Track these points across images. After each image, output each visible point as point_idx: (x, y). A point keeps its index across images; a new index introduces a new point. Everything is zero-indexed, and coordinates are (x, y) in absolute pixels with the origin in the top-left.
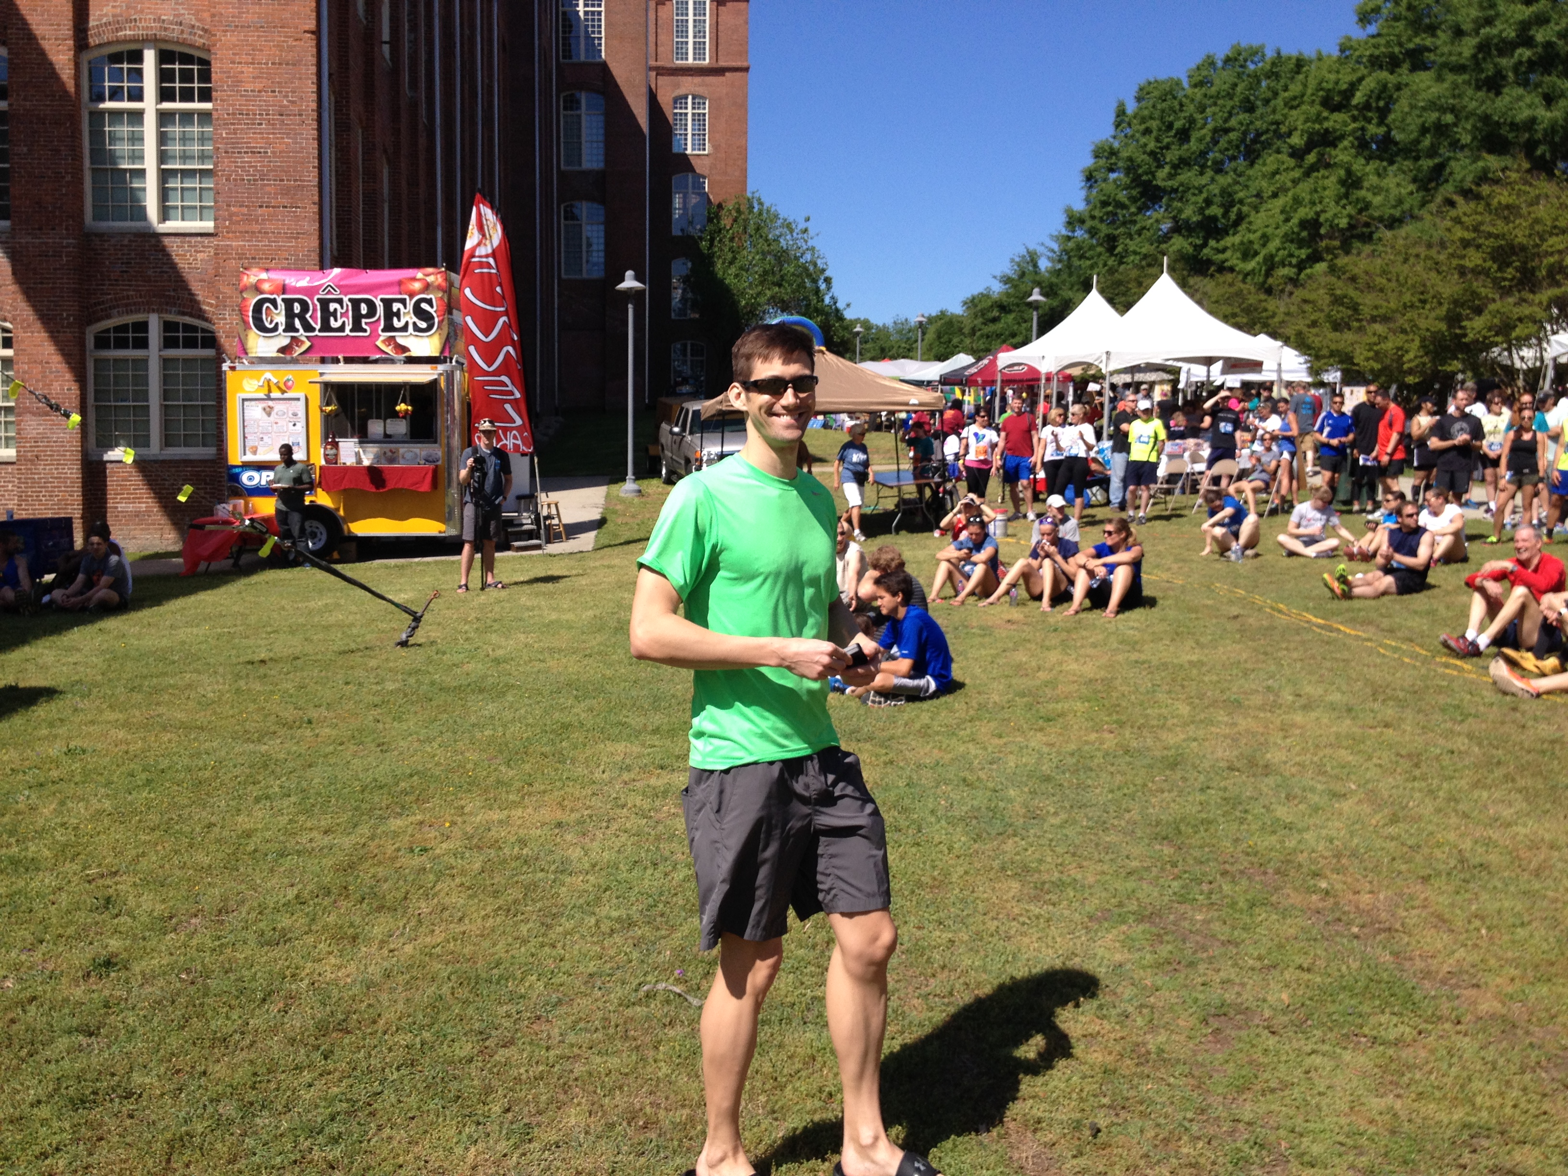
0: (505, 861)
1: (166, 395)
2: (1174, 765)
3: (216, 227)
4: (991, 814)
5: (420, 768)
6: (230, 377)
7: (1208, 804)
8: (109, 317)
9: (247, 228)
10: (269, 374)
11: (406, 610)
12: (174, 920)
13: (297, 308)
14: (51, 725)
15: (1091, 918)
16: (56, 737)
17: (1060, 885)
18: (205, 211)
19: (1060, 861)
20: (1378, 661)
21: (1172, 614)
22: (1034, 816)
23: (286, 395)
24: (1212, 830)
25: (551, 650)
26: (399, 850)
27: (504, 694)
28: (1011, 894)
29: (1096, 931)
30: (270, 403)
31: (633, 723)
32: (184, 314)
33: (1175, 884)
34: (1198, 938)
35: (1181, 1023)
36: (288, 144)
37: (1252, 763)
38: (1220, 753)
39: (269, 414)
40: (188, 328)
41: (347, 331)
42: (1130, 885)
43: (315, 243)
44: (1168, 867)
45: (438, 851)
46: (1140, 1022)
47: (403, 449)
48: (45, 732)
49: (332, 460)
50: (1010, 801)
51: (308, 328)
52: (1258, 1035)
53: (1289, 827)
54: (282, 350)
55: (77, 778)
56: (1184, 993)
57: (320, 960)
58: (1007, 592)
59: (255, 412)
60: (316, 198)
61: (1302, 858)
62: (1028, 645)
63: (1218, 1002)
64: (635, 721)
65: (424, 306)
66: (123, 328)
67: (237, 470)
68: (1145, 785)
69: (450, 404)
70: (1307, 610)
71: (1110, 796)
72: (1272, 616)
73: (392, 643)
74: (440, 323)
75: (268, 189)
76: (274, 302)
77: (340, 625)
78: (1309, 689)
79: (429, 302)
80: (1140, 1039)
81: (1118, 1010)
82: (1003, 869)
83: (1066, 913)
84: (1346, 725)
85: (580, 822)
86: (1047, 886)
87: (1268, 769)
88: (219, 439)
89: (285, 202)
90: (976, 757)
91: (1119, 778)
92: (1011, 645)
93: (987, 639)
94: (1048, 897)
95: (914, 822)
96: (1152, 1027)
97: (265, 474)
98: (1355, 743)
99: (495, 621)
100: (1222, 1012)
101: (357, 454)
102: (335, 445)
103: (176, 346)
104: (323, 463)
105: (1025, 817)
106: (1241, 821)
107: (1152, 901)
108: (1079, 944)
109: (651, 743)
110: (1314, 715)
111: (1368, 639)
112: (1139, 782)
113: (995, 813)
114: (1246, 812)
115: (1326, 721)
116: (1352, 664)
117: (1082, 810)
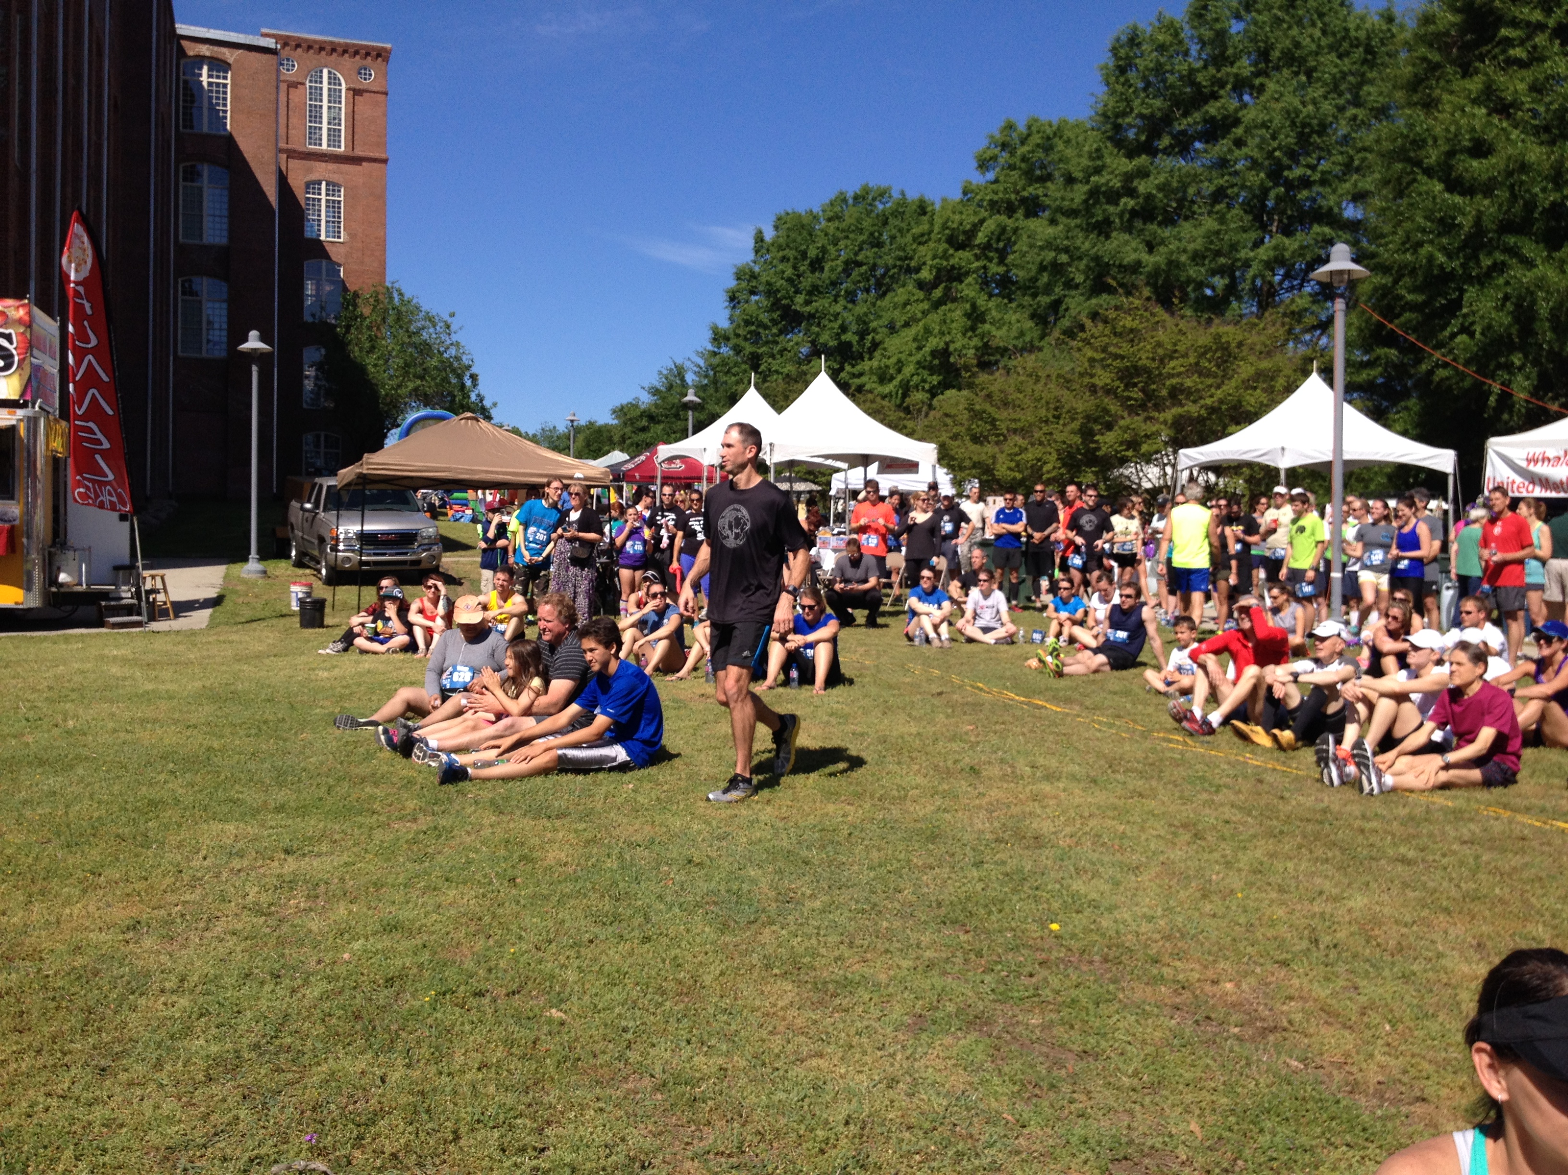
4: (734, 898)
7: (990, 880)
15: (900, 1027)
17: (847, 984)
19: (837, 953)
20: (1098, 735)
21: (874, 690)
22: (786, 899)
24: (1007, 910)
25: (143, 721)
27: (72, 767)
28: (787, 999)
29: (914, 1046)
31: (248, 799)
33: (988, 978)
34: (1045, 1049)
37: (1019, 836)
38: (979, 825)
42: (936, 981)
44: (972, 956)
50: (753, 881)
53: (1094, 905)
61: (1129, 940)
64: (252, 797)
68: (909, 861)
70: (1007, 689)
71: (872, 874)
72: (975, 694)
78: (1041, 761)
82: (768, 967)
84: (1100, 797)
85: (168, 922)
86: (830, 987)
87: (1040, 841)
90: (699, 832)
91: (875, 854)
92: (711, 717)
93: (683, 712)
94: (836, 1002)
95: (637, 910)
98: (1121, 814)
99: (73, 690)
105: (777, 901)
106: (1037, 900)
107: (970, 1002)
108: (897, 1065)
109: (273, 823)
110: (1061, 785)
111: (1078, 716)
112: (902, 856)
113: (739, 897)
114: (1037, 889)
115: (1077, 791)
116: (1075, 738)
117: (843, 890)
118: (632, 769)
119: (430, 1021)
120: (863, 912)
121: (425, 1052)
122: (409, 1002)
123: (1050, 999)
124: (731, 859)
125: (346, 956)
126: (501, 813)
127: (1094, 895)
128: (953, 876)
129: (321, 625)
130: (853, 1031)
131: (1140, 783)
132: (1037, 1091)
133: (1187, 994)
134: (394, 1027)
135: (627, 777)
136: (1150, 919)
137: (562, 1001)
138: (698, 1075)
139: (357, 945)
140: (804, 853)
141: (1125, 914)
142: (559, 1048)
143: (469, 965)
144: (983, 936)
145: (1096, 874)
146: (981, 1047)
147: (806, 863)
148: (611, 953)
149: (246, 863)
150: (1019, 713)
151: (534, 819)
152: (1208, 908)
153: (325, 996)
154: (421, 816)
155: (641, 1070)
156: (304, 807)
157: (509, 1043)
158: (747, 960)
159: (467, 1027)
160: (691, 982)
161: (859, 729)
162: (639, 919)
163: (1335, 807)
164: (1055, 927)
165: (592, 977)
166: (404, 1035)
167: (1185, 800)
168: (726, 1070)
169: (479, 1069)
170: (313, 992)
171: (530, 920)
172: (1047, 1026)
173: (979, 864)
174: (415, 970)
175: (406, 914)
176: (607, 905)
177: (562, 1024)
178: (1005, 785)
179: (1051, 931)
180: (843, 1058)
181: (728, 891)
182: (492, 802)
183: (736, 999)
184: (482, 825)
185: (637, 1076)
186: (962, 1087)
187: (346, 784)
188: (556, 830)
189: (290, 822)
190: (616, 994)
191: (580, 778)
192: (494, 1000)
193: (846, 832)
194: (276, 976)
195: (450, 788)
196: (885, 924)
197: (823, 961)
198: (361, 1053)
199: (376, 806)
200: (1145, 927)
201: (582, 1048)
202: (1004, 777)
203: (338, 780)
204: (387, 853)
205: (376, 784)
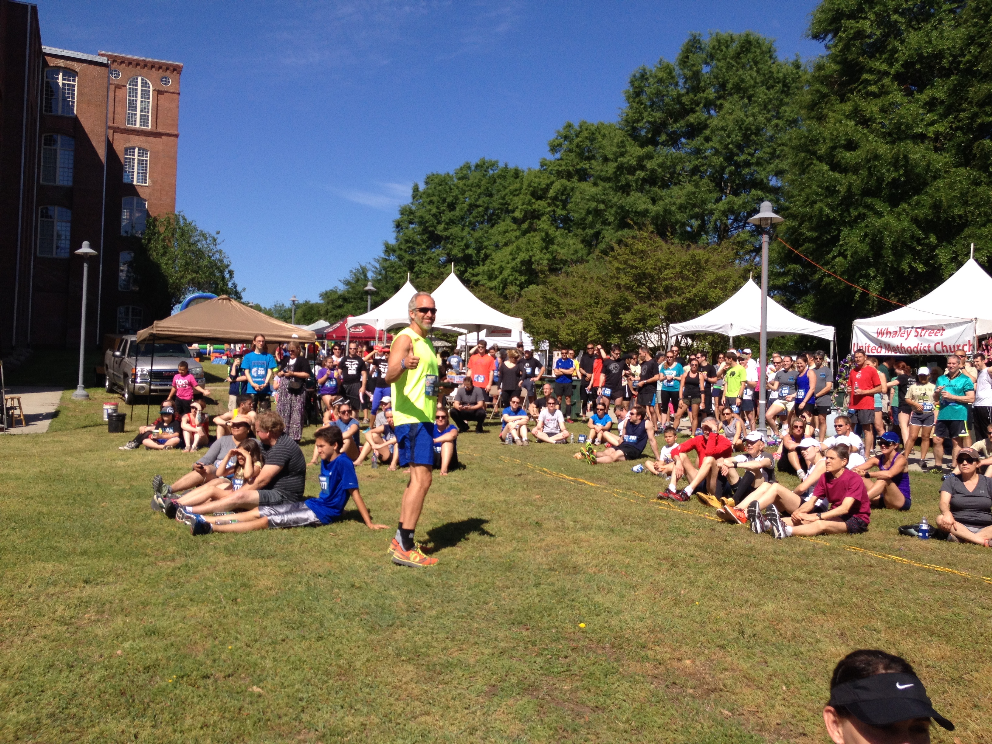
2: (510, 568)
4: (380, 610)
7: (544, 596)
17: (448, 666)
19: (443, 645)
20: (616, 501)
21: (478, 473)
22: (414, 610)
24: (554, 615)
28: (409, 677)
29: (488, 706)
31: (64, 547)
33: (539, 660)
34: (572, 706)
37: (564, 566)
38: (539, 559)
44: (530, 645)
50: (393, 598)
53: (608, 611)
61: (628, 633)
62: (386, 491)
64: (65, 545)
68: (494, 583)
70: (562, 472)
71: (470, 592)
72: (541, 475)
78: (580, 518)
82: (398, 655)
84: (615, 541)
86: (438, 668)
87: (576, 570)
90: (361, 567)
91: (473, 580)
92: (373, 491)
94: (440, 677)
95: (316, 619)
98: (627, 551)
105: (407, 611)
106: (572, 607)
107: (526, 675)
108: (477, 719)
109: (78, 563)
110: (592, 533)
111: (605, 489)
112: (489, 581)
113: (383, 609)
114: (573, 600)
115: (601, 537)
116: (602, 503)
117: (451, 604)
118: (319, 525)
119: (171, 696)
120: (462, 617)
121: (166, 716)
122: (159, 682)
123: (577, 673)
124: (379, 584)
125: (119, 652)
126: (231, 555)
127: (608, 604)
128: (521, 593)
129: (122, 430)
130: (450, 697)
131: (641, 531)
132: (565, 734)
133: (662, 668)
134: (147, 700)
135: (316, 530)
136: (642, 619)
137: (261, 681)
138: (346, 729)
139: (127, 645)
140: (428, 579)
141: (626, 616)
142: (256, 713)
143: (201, 657)
144: (537, 632)
145: (610, 591)
146: (531, 705)
147: (428, 586)
148: (296, 648)
149: (57, 589)
150: (568, 487)
151: (253, 558)
152: (677, 611)
153: (103, 680)
154: (178, 557)
155: (310, 726)
156: (100, 551)
157: (223, 710)
158: (385, 651)
159: (196, 700)
160: (347, 666)
161: (467, 498)
162: (317, 625)
163: (758, 547)
164: (582, 625)
165: (282, 665)
166: (152, 705)
167: (667, 542)
168: (365, 725)
169: (202, 728)
170: (94, 677)
171: (244, 626)
172: (574, 691)
173: (537, 585)
174: (164, 661)
175: (163, 623)
176: (296, 616)
177: (260, 696)
178: (557, 534)
179: (580, 628)
180: (442, 716)
181: (376, 605)
182: (226, 548)
183: (376, 677)
184: (217, 563)
185: (307, 730)
186: (517, 732)
187: (129, 537)
188: (266, 566)
189: (90, 561)
190: (297, 676)
191: (285, 531)
192: (216, 681)
193: (455, 565)
194: (71, 667)
195: (199, 537)
196: (476, 625)
197: (434, 650)
198: (123, 718)
199: (149, 551)
200: (638, 625)
201: (272, 712)
202: (556, 529)
203: (125, 533)
204: (153, 583)
205: (149, 536)
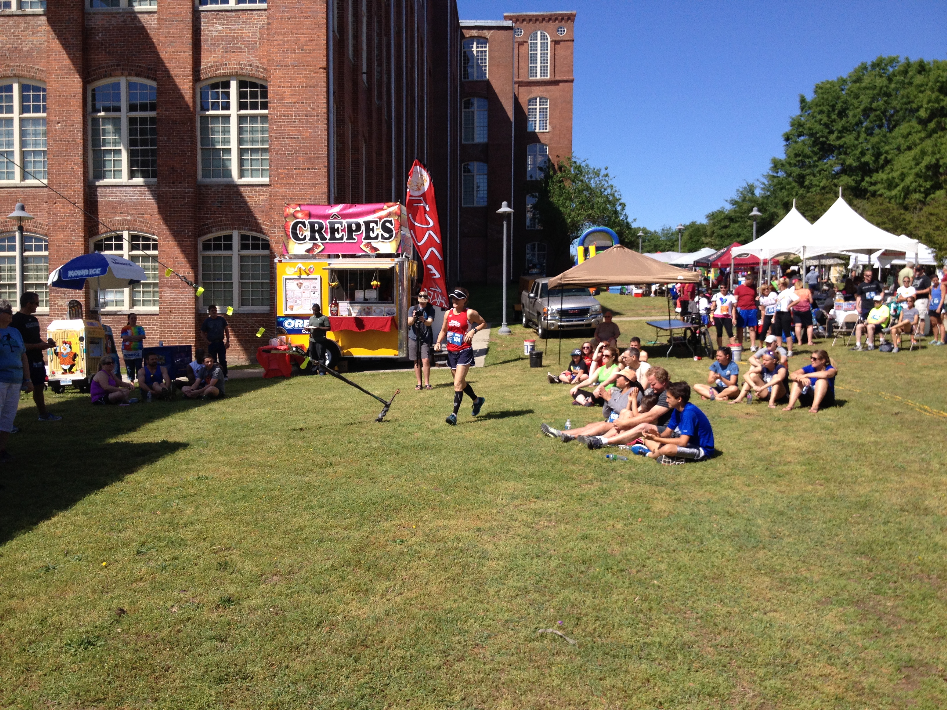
0: (448, 550)
1: (242, 276)
2: (865, 507)
3: (270, 181)
4: (747, 534)
5: (395, 493)
6: (279, 266)
7: (890, 532)
8: (211, 232)
9: (287, 181)
10: (300, 264)
11: (381, 401)
12: (264, 577)
13: (317, 227)
14: (188, 463)
15: (818, 602)
16: (190, 470)
17: (796, 581)
18: (264, 172)
19: (795, 565)
21: (854, 411)
22: (775, 536)
23: (310, 277)
24: (894, 549)
26: (387, 541)
27: (440, 451)
28: (765, 585)
29: (823, 610)
30: (301, 281)
31: (517, 470)
32: (252, 230)
33: (871, 582)
34: (889, 617)
35: (884, 670)
36: (310, 133)
37: (916, 507)
38: (894, 500)
39: (300, 288)
40: (255, 238)
41: (345, 240)
42: (843, 582)
43: (326, 189)
44: (867, 571)
45: (410, 543)
46: (856, 668)
47: (374, 307)
48: (184, 467)
49: (335, 313)
50: (759, 527)
51: (323, 238)
52: (936, 681)
53: (944, 548)
54: (308, 251)
55: (204, 493)
56: (883, 651)
57: (348, 604)
58: (746, 396)
59: (292, 286)
60: (326, 164)
62: (761, 429)
63: (906, 658)
64: (519, 469)
65: (388, 224)
66: (218, 239)
67: (282, 319)
68: (846, 519)
69: (401, 281)
71: (824, 526)
72: (921, 414)
73: (373, 420)
74: (397, 234)
75: (299, 159)
76: (304, 224)
77: (343, 409)
79: (391, 222)
80: (857, 679)
81: (841, 661)
82: (758, 569)
83: (802, 598)
85: (491, 529)
86: (788, 581)
87: (927, 511)
88: (272, 302)
89: (309, 166)
90: (734, 498)
91: (829, 515)
92: (750, 429)
93: (734, 425)
94: (789, 588)
95: (697, 537)
96: (864, 672)
97: (297, 321)
100: (910, 664)
101: (349, 310)
102: (337, 305)
103: (248, 249)
104: (330, 315)
105: (769, 537)
106: (912, 544)
107: (859, 593)
108: (812, 618)
109: (529, 483)
112: (843, 517)
113: (750, 534)
114: (915, 538)
117: (807, 534)
122: (594, 571)
123: (901, 594)
126: (635, 482)
128: (869, 529)
129: (541, 366)
130: (794, 601)
132: (878, 635)
137: (659, 577)
139: (571, 545)
140: (790, 512)
142: (657, 597)
143: (619, 557)
144: (875, 562)
146: (856, 614)
147: (789, 517)
149: (519, 502)
151: (650, 486)
153: (559, 566)
154: (595, 482)
155: (693, 609)
156: (542, 475)
160: (720, 573)
162: (698, 542)
165: (673, 567)
168: (730, 613)
170: (554, 563)
171: (647, 538)
172: (894, 607)
173: (886, 523)
174: (596, 558)
175: (591, 531)
176: (683, 533)
177: (659, 586)
178: (919, 476)
180: (786, 613)
181: (745, 531)
182: (631, 476)
183: (740, 583)
184: (624, 488)
185: (690, 611)
186: (841, 630)
187: (560, 464)
188: (660, 493)
189: (536, 482)
194: (538, 556)
197: (787, 569)
199: (574, 476)
203: (557, 460)
204: (580, 501)
205: (574, 464)
